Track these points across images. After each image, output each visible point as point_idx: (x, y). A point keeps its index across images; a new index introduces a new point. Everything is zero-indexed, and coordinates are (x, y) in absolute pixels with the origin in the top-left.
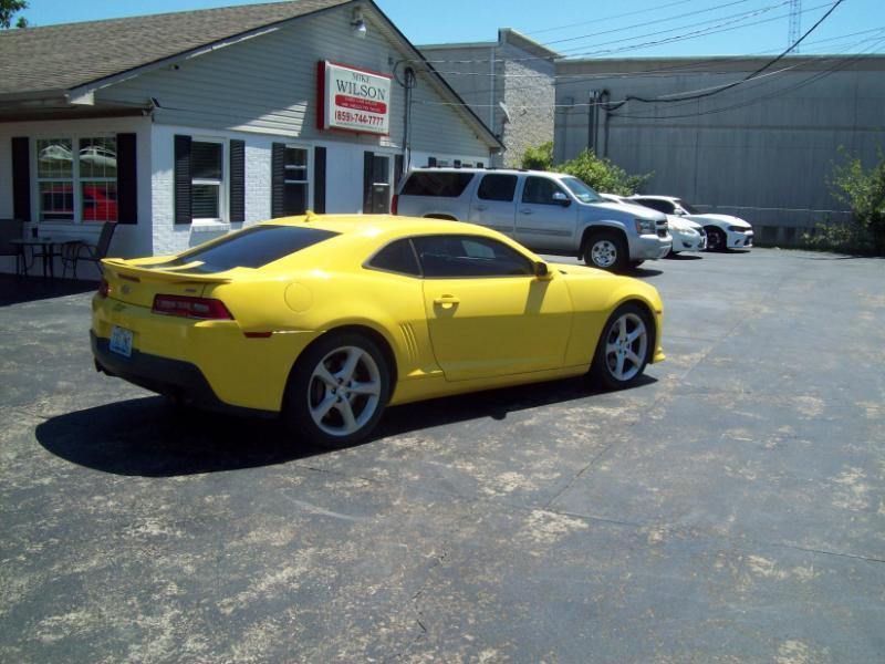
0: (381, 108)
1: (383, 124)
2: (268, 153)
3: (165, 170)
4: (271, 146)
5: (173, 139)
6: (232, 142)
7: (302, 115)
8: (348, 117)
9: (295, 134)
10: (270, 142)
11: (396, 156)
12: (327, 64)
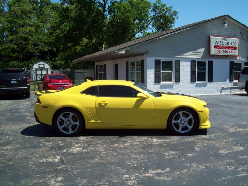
0: (235, 48)
1: (236, 53)
2: (190, 63)
3: (151, 69)
4: (190, 61)
5: (154, 61)
6: (175, 60)
7: (203, 52)
8: (220, 51)
9: (200, 57)
10: (190, 60)
11: (244, 62)
12: (211, 36)
